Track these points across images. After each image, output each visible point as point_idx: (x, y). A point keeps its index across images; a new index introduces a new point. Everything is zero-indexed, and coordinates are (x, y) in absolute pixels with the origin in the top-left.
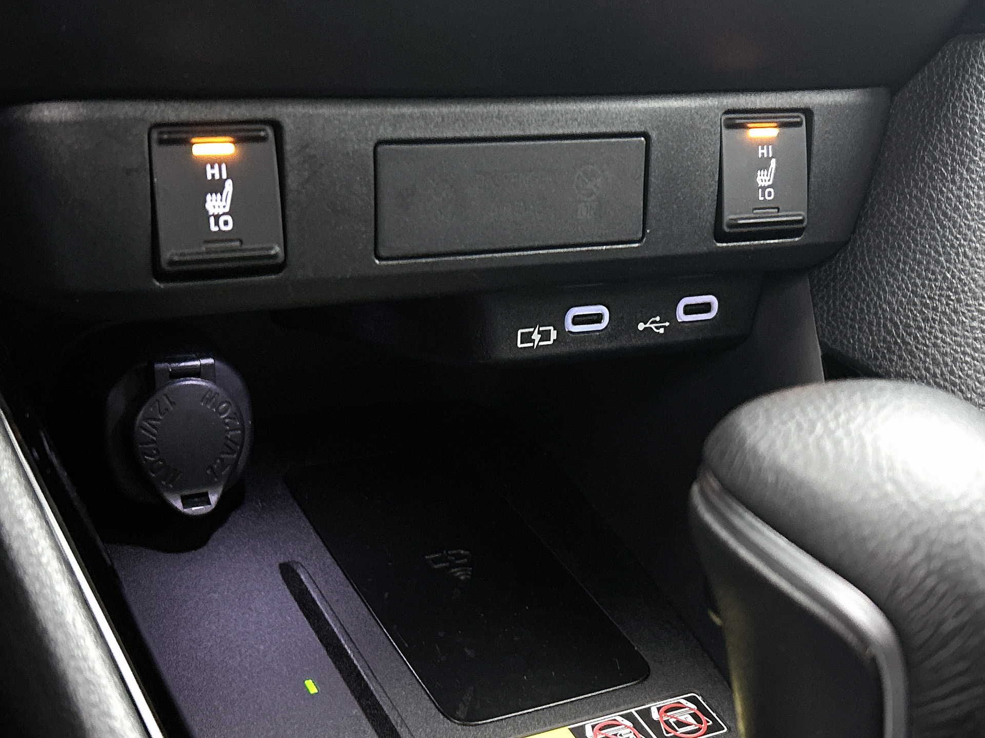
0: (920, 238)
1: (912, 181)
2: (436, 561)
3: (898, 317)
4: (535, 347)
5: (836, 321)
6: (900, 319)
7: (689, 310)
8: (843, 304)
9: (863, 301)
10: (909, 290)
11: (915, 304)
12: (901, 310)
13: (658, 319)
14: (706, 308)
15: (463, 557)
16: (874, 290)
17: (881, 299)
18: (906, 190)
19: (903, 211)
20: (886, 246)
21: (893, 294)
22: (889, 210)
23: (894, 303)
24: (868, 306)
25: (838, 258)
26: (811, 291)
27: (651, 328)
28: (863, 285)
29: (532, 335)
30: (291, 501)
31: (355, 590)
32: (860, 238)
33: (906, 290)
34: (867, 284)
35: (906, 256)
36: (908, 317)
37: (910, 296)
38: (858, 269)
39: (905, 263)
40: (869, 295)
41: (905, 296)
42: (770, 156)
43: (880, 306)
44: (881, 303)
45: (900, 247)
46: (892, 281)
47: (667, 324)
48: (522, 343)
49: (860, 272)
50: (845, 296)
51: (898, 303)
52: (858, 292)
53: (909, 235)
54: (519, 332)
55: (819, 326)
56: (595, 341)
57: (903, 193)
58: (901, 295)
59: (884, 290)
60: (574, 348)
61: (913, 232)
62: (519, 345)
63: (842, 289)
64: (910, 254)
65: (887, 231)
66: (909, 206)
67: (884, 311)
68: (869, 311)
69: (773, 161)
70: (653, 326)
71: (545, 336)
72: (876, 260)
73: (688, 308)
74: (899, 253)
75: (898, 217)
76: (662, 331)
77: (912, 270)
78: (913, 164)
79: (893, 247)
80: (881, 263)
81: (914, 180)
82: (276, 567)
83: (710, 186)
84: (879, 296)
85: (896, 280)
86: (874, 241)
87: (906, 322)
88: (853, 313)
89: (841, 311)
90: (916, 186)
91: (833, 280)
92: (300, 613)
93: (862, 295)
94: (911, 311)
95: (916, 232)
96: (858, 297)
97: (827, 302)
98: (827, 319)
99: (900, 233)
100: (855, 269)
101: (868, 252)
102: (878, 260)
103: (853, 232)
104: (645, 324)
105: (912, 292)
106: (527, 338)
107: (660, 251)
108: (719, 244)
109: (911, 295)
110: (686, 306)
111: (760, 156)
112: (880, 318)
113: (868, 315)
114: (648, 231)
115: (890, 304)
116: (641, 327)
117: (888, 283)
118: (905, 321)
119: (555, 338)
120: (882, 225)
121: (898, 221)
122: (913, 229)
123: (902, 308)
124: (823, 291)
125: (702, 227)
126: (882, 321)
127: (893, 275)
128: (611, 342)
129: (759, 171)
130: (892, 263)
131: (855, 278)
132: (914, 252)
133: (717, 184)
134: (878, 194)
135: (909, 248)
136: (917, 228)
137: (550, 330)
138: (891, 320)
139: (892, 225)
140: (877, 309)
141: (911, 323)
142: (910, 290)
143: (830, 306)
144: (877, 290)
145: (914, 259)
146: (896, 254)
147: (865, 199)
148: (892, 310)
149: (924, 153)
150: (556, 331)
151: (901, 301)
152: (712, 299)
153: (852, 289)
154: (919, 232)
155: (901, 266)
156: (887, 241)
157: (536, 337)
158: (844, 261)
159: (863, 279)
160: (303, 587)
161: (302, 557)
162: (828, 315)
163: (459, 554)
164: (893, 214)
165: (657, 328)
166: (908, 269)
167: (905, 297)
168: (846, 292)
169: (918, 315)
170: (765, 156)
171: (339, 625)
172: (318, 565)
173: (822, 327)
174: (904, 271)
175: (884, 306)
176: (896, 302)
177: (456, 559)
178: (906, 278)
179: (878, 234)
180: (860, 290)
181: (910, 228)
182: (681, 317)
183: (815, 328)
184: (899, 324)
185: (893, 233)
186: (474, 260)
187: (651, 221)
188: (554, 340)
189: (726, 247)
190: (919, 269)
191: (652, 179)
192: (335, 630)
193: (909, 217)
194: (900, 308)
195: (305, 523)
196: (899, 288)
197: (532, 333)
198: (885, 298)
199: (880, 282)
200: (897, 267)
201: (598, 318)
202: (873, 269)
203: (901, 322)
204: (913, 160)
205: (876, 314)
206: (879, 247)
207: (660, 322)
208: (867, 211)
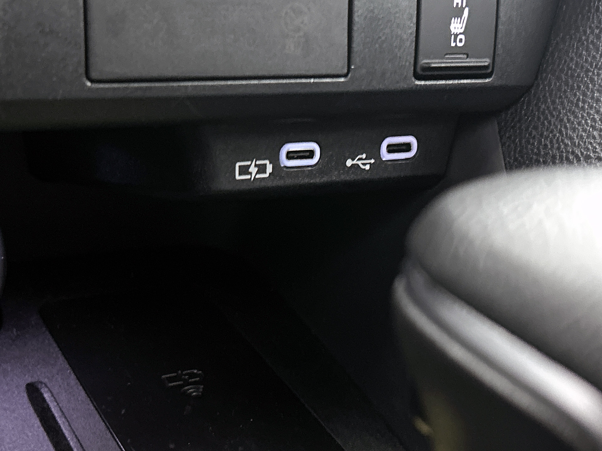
0: (597, 79)
1: (588, 29)
2: (171, 380)
3: (579, 150)
4: (252, 179)
5: (522, 157)
6: (581, 152)
7: (392, 149)
8: (528, 142)
9: (546, 138)
10: (588, 126)
11: (594, 138)
12: (581, 143)
13: (364, 156)
14: (407, 147)
15: (195, 375)
16: (557, 127)
17: (563, 136)
18: (583, 38)
19: (581, 56)
20: (566, 88)
21: (574, 129)
22: (568, 56)
23: (575, 138)
24: (551, 142)
25: (524, 101)
26: (499, 132)
27: (358, 165)
28: (546, 124)
29: (249, 168)
30: (44, 329)
31: (95, 407)
32: (542, 83)
33: (585, 125)
34: (550, 123)
35: (584, 95)
36: (588, 149)
37: (589, 131)
38: (541, 110)
39: (584, 102)
40: (552, 132)
41: (584, 130)
42: (464, 6)
43: (562, 141)
44: (563, 138)
45: (579, 87)
46: (572, 119)
47: (372, 161)
48: (240, 174)
49: (543, 113)
50: (530, 134)
51: (579, 137)
52: (542, 130)
53: (587, 76)
54: (238, 164)
55: (508, 163)
56: (308, 175)
57: (580, 40)
58: (581, 130)
59: (566, 127)
60: (289, 182)
61: (590, 74)
62: (238, 177)
63: (527, 129)
64: (589, 93)
65: (566, 74)
66: (587, 51)
67: (566, 145)
68: (552, 147)
69: (466, 11)
70: (359, 163)
71: (262, 169)
72: (557, 100)
73: (391, 148)
74: (578, 94)
75: (577, 62)
76: (367, 167)
77: (591, 107)
78: (589, 14)
79: (572, 89)
80: (562, 103)
81: (590, 27)
82: (23, 388)
83: (410, 28)
84: (560, 132)
85: (576, 117)
86: (555, 84)
87: (587, 154)
88: (538, 149)
89: (526, 148)
90: (592, 32)
91: (519, 121)
92: (42, 429)
93: (545, 133)
94: (591, 143)
95: (593, 73)
96: (542, 135)
97: (514, 141)
98: (515, 155)
99: (579, 76)
100: (538, 110)
101: (551, 95)
102: (559, 101)
103: (536, 78)
104: (353, 160)
105: (592, 126)
106: (244, 170)
107: (364, 87)
108: (418, 83)
109: (591, 130)
110: (389, 146)
111: (455, 6)
112: (562, 152)
113: (551, 150)
114: (353, 67)
115: (571, 138)
116: (349, 163)
117: (569, 120)
118: (585, 153)
119: (271, 171)
120: (562, 71)
121: (577, 64)
122: (591, 71)
123: (582, 142)
124: (510, 131)
125: (401, 66)
126: (564, 154)
127: (573, 113)
128: (323, 177)
129: (453, 18)
130: (572, 102)
131: (539, 118)
132: (593, 92)
133: (415, 26)
134: (557, 43)
135: (588, 88)
136: (594, 70)
137: (266, 165)
138: (573, 153)
139: (571, 68)
140: (559, 144)
141: (591, 155)
142: (590, 125)
143: (517, 144)
144: (559, 127)
145: (592, 98)
146: (575, 95)
147: (546, 49)
148: (574, 144)
149: (598, 3)
150: (271, 165)
151: (582, 136)
152: (411, 140)
153: (536, 128)
154: (596, 74)
155: (581, 104)
156: (567, 84)
157: (253, 170)
158: (529, 103)
159: (546, 118)
160: (45, 406)
161: (48, 378)
162: (515, 152)
163: (193, 373)
164: (572, 59)
165: (364, 164)
166: (587, 107)
167: (586, 132)
168: (531, 131)
169: (597, 147)
170: (460, 6)
171: (75, 440)
172: (62, 386)
173: (509, 162)
174: (583, 108)
175: (566, 141)
176: (577, 136)
177: (189, 378)
178: (585, 115)
179: (559, 78)
180: (543, 129)
181: (588, 71)
182: (386, 156)
183: (504, 164)
184: (580, 156)
185: (572, 76)
186: (186, 87)
187: (356, 59)
188: (270, 174)
189: (424, 85)
190: (597, 107)
191: (356, 18)
192: (71, 443)
193: (586, 61)
194: (580, 142)
195: (54, 348)
196: (579, 124)
197: (249, 166)
198: (567, 134)
199: (562, 120)
200: (577, 105)
201: (310, 154)
202: (555, 109)
203: (582, 153)
204: (589, 11)
205: (559, 148)
206: (559, 89)
207: (365, 159)
208: (549, 58)
